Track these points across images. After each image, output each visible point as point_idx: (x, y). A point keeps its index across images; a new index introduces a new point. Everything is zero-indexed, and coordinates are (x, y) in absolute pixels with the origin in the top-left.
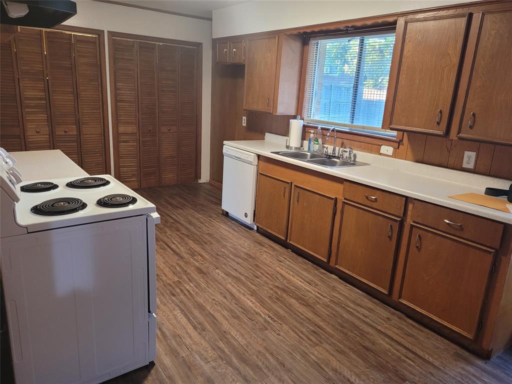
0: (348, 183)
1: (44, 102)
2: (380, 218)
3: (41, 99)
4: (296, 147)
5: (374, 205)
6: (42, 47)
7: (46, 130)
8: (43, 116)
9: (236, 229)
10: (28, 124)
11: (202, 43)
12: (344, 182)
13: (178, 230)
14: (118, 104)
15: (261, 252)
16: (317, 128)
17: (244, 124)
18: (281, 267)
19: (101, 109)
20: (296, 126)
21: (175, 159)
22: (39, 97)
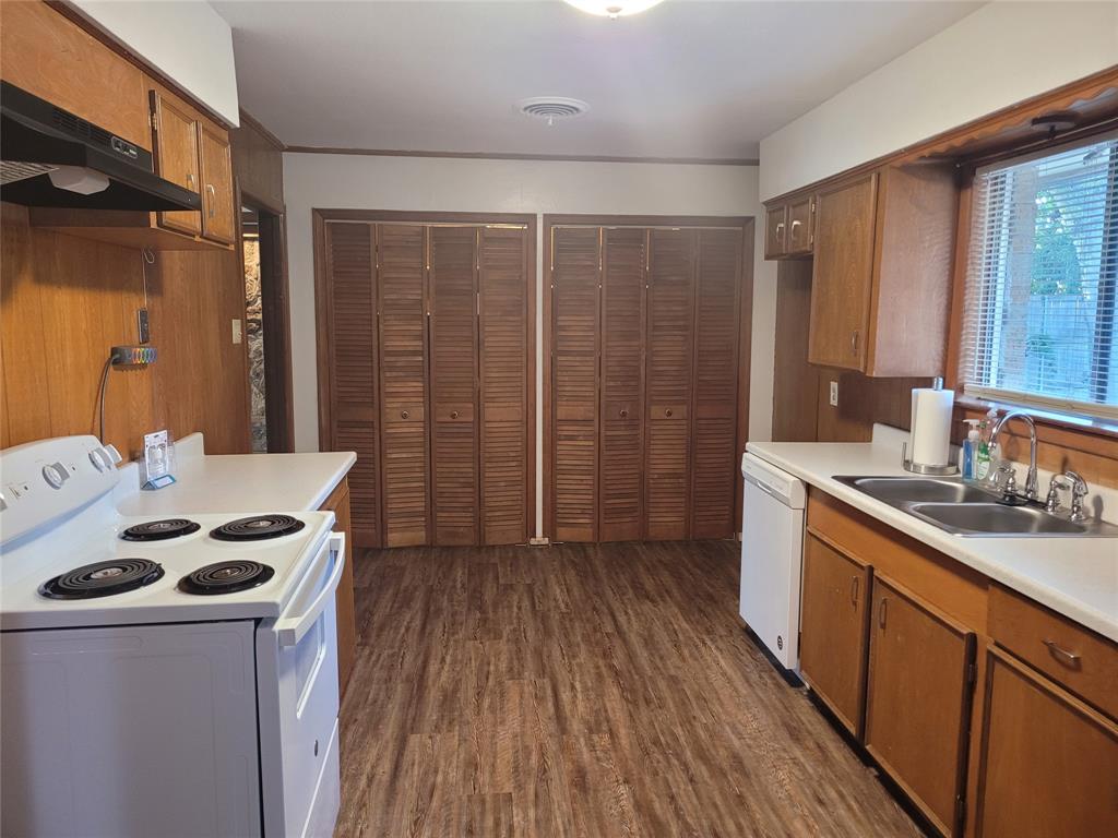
0: (999, 592)
1: (421, 359)
3: (415, 353)
4: (932, 464)
5: (1073, 680)
6: (423, 256)
7: (419, 413)
8: (417, 386)
9: (754, 677)
10: (388, 400)
11: (753, 218)
12: (990, 587)
14: (559, 358)
15: (779, 758)
16: (985, 411)
17: (834, 402)
19: (524, 370)
20: (931, 406)
21: (681, 480)
22: (410, 349)
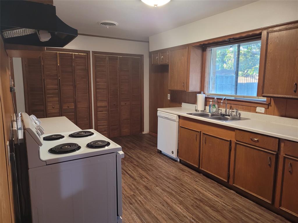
0: (238, 131)
1: (57, 91)
2: (262, 153)
3: (55, 89)
4: (202, 110)
5: (257, 144)
6: (57, 61)
7: (58, 106)
8: (56, 99)
9: (167, 161)
10: (48, 103)
11: (143, 55)
12: (236, 130)
13: (132, 162)
14: (97, 90)
15: (183, 175)
16: (214, 98)
17: (169, 99)
18: (197, 185)
19: (88, 93)
20: (201, 98)
21: (129, 120)
22: (54, 88)
